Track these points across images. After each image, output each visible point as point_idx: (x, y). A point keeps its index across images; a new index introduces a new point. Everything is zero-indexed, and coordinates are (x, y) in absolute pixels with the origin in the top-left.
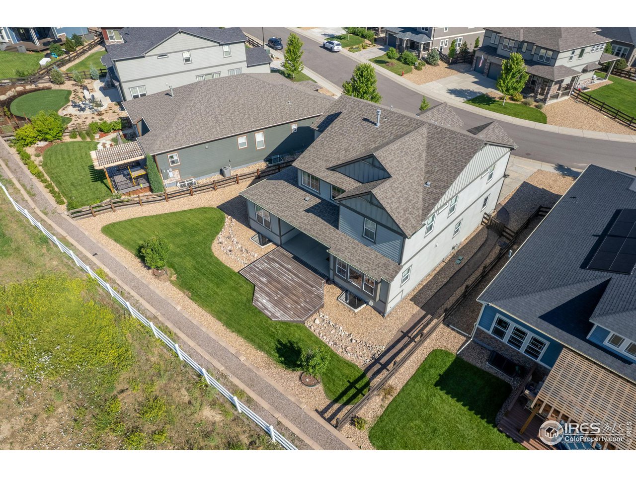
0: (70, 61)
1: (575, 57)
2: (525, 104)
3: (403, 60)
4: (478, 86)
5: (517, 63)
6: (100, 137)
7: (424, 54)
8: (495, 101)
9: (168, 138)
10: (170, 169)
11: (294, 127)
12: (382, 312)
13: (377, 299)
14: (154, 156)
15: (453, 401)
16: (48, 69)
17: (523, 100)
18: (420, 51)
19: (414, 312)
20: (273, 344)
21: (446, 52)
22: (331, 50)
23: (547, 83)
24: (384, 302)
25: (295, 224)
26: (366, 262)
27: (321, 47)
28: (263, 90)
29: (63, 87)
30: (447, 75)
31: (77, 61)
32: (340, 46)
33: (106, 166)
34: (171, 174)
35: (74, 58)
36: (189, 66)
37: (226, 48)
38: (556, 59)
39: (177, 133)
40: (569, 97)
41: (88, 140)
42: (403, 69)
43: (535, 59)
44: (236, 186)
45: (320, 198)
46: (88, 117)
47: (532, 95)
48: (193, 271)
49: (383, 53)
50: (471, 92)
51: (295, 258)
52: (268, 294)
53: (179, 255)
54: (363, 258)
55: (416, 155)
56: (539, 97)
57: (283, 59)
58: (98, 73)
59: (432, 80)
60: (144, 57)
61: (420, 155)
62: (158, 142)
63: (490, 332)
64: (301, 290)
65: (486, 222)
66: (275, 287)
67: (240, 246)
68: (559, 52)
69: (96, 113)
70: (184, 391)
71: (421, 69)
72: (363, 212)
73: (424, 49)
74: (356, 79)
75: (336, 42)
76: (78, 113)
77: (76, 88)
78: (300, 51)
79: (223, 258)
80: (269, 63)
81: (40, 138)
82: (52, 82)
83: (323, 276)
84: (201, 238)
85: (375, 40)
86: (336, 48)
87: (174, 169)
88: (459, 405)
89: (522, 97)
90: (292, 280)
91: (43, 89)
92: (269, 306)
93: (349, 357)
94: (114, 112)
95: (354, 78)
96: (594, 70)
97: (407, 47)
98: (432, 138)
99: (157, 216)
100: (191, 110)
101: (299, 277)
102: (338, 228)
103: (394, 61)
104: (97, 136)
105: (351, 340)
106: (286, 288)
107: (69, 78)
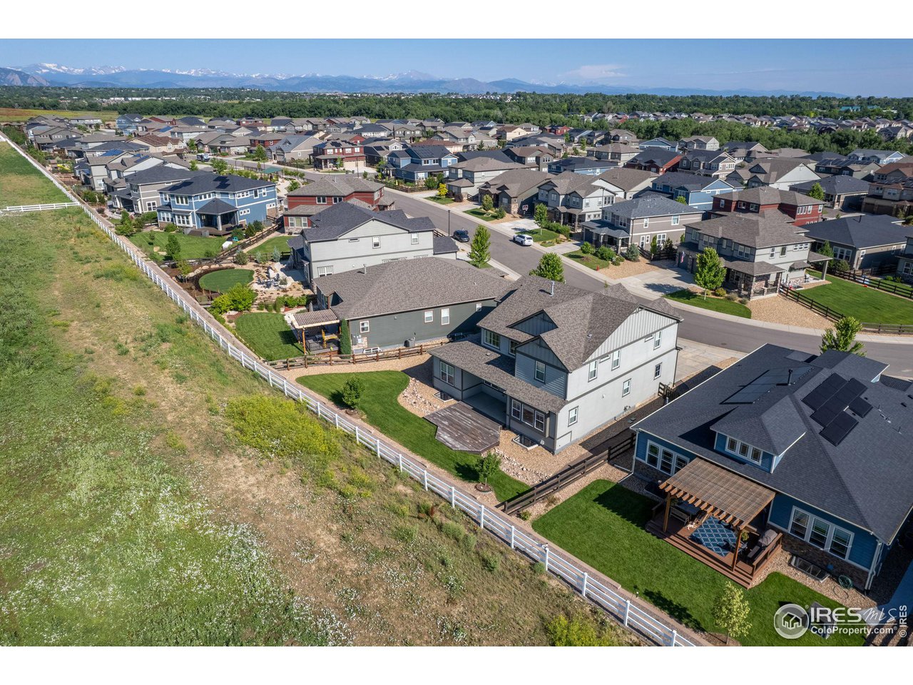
0: (249, 245)
1: (777, 256)
2: (729, 299)
3: (599, 255)
4: (680, 281)
5: (711, 257)
6: (285, 311)
7: (623, 249)
8: (696, 296)
9: (361, 306)
10: (360, 336)
11: (479, 306)
12: (551, 449)
13: (547, 436)
14: (348, 321)
15: (609, 512)
16: (231, 251)
17: (726, 295)
18: (618, 247)
19: (583, 453)
20: (453, 465)
21: (648, 248)
22: (521, 244)
23: (748, 279)
24: (553, 438)
25: (477, 373)
26: (536, 399)
27: (511, 241)
28: (451, 272)
29: (245, 267)
30: (648, 270)
31: (256, 245)
32: (532, 241)
33: (305, 326)
34: (360, 341)
35: (253, 242)
36: (378, 251)
37: (414, 236)
38: (754, 255)
39: (370, 304)
40: (777, 294)
41: (274, 312)
42: (599, 264)
43: (735, 255)
44: (419, 356)
45: (499, 353)
46: (273, 293)
47: (737, 290)
48: (381, 413)
49: (578, 248)
50: (671, 286)
51: (474, 409)
52: (449, 433)
53: (368, 402)
54: (534, 396)
55: (582, 314)
56: (744, 292)
57: (469, 250)
58: (279, 255)
59: (630, 275)
60: (337, 240)
61: (585, 315)
62: (353, 310)
63: (646, 462)
64: (479, 431)
65: (662, 392)
66: (456, 428)
67: (423, 400)
68: (756, 249)
69: (281, 290)
70: (381, 475)
71: (619, 264)
72: (534, 356)
73: (623, 245)
74: (543, 267)
75: (527, 236)
76: (263, 289)
77: (258, 268)
78: (488, 242)
79: (408, 408)
80: (456, 252)
81: (232, 307)
82: (234, 263)
83: (500, 423)
84: (387, 393)
85: (571, 235)
86: (527, 242)
87: (363, 335)
88: (614, 514)
89: (725, 292)
90: (472, 424)
91: (227, 268)
92: (450, 440)
93: (519, 478)
94: (298, 290)
95: (540, 267)
96: (804, 268)
97: (604, 242)
98: (596, 303)
99: (345, 374)
100: (384, 285)
101: (477, 423)
102: (514, 375)
103: (589, 256)
104: (282, 310)
105: (522, 469)
106: (467, 429)
107: (252, 260)
